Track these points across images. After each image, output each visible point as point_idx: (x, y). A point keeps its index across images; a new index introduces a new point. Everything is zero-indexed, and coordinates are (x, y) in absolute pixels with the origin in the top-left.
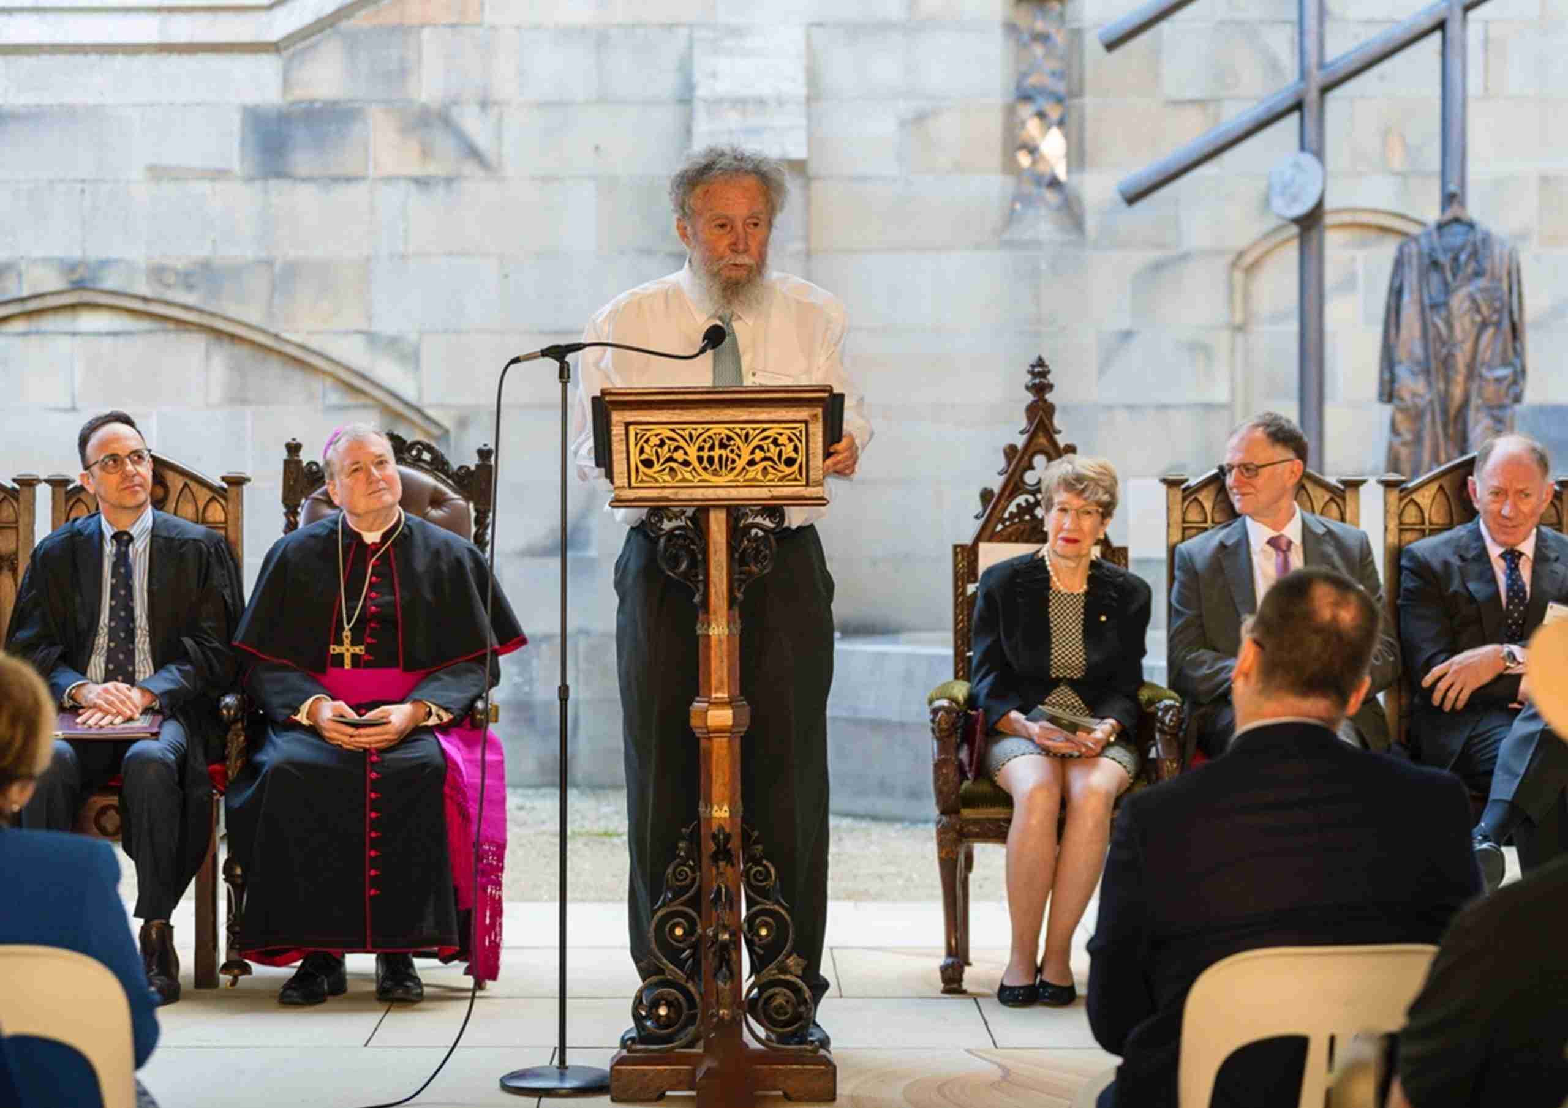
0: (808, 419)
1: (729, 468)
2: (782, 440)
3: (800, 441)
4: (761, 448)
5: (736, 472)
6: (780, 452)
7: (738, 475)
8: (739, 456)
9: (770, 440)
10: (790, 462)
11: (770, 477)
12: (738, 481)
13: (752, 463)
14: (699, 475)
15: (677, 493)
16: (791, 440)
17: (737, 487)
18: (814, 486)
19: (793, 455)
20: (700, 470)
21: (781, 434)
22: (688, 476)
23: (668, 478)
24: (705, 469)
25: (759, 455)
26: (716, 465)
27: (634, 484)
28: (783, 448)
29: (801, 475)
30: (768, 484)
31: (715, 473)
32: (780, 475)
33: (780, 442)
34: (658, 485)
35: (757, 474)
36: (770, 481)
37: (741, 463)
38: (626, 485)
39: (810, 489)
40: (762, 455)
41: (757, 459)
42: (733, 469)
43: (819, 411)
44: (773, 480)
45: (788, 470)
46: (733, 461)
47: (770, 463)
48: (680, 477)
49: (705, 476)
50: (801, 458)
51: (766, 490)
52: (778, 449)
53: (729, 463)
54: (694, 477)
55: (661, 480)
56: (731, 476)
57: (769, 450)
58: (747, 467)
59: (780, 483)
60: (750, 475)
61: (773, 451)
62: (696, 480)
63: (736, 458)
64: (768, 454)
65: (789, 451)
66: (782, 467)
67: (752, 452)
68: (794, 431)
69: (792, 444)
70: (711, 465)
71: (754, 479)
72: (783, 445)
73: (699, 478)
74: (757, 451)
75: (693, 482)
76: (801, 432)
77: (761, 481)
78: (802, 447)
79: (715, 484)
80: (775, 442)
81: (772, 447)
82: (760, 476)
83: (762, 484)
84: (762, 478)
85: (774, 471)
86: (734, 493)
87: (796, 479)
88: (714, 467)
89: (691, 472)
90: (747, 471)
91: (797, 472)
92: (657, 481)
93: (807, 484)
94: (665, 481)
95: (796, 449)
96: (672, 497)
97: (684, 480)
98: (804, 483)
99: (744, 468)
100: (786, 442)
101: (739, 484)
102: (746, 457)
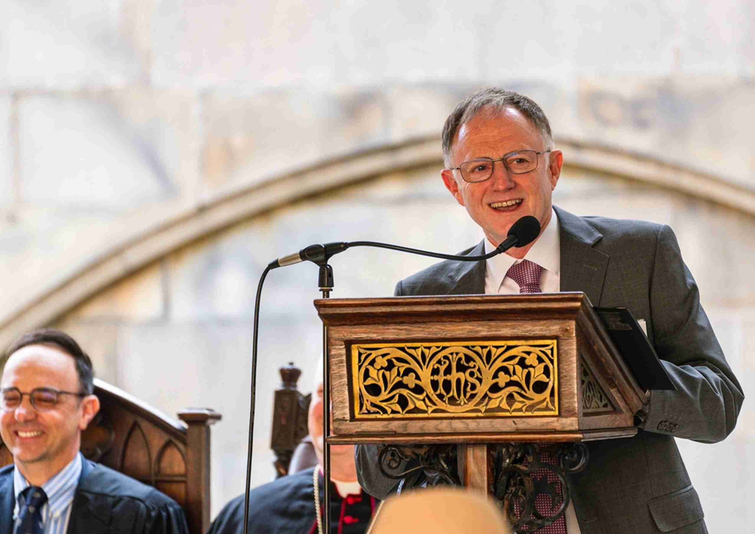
0: (559, 334)
1: (468, 395)
2: (531, 360)
3: (552, 361)
4: (505, 370)
5: (477, 399)
6: (528, 375)
7: (478, 404)
8: (480, 380)
9: (517, 360)
10: (540, 387)
11: (517, 405)
12: (480, 411)
13: (495, 388)
14: (434, 404)
15: (405, 427)
16: (540, 360)
17: (477, 418)
18: (566, 417)
19: (544, 378)
20: (435, 398)
21: (528, 353)
22: (420, 405)
23: (398, 408)
24: (441, 396)
25: (503, 379)
26: (454, 392)
27: (357, 416)
28: (531, 369)
29: (553, 402)
30: (514, 414)
31: (452, 401)
32: (528, 403)
33: (528, 362)
34: (385, 416)
35: (501, 402)
36: (515, 410)
37: (482, 389)
38: (348, 417)
39: (564, 420)
40: (507, 378)
41: (502, 384)
42: (473, 396)
43: (572, 325)
44: (520, 410)
45: (538, 397)
46: (474, 387)
47: (516, 389)
48: (411, 406)
49: (441, 405)
50: (553, 381)
51: (510, 421)
52: (526, 371)
53: (468, 389)
54: (427, 406)
55: (389, 411)
56: (471, 405)
57: (514, 373)
58: (490, 394)
59: (529, 414)
60: (493, 404)
61: (520, 375)
62: (430, 410)
63: (477, 383)
64: (514, 378)
65: (537, 374)
66: (530, 393)
67: (495, 376)
68: (543, 349)
69: (542, 365)
70: (448, 392)
71: (499, 409)
72: (531, 366)
73: (434, 407)
74: (501, 374)
75: (425, 412)
76: (552, 349)
77: (508, 411)
78: (554, 369)
79: (452, 415)
80: (522, 363)
81: (518, 368)
82: (504, 405)
83: (508, 414)
84: (508, 408)
85: (521, 399)
86: (472, 425)
87: (547, 409)
88: (451, 394)
89: (424, 400)
90: (490, 399)
91: (548, 399)
92: (385, 412)
93: (560, 415)
94: (393, 412)
95: (547, 371)
96: (400, 431)
97: (416, 410)
98: (557, 413)
99: (486, 395)
100: (535, 363)
101: (480, 414)
102: (488, 382)
